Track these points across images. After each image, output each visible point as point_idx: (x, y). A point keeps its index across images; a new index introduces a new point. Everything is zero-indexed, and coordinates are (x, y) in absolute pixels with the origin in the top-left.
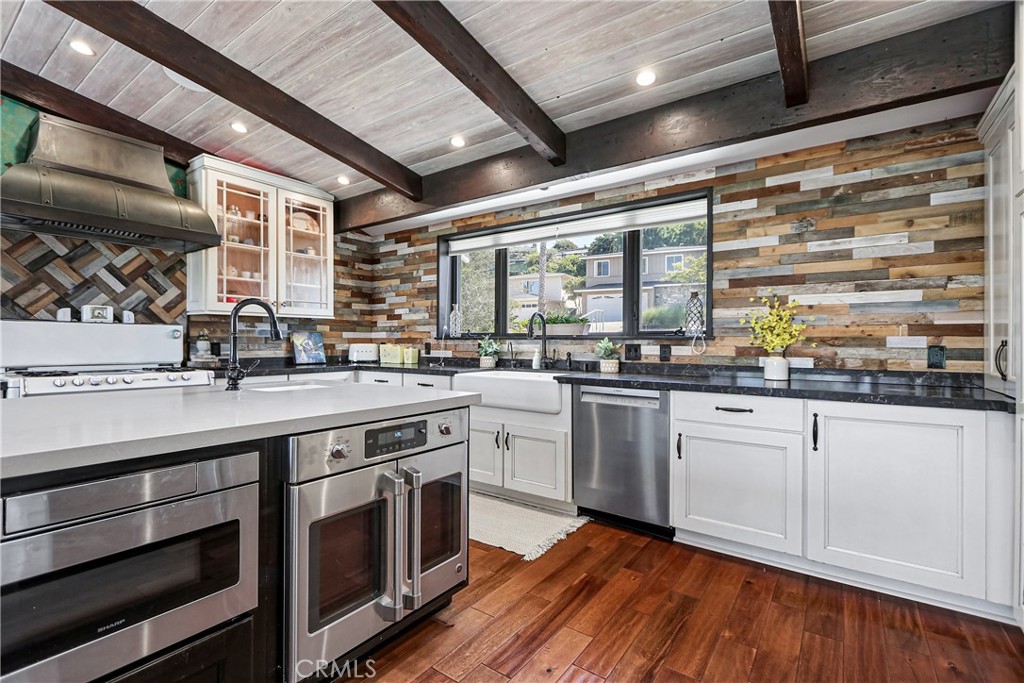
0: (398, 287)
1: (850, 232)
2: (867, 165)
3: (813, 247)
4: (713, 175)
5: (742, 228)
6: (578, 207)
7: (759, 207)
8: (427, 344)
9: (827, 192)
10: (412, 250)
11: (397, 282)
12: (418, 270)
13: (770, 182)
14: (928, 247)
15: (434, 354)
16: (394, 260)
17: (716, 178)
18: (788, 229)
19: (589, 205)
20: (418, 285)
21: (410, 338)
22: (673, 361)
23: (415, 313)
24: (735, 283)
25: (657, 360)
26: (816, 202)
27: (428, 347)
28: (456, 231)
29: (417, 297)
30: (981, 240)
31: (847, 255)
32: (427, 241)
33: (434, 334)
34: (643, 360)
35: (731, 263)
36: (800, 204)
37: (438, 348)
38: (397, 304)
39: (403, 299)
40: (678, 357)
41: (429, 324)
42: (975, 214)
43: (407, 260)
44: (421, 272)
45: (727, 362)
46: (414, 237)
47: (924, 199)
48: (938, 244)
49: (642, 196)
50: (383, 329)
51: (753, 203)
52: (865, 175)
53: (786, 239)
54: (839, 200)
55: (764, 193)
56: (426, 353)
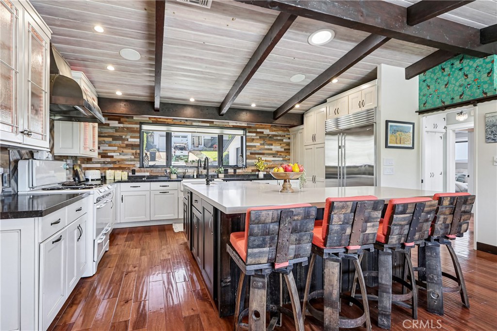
0: (110, 142)
1: (272, 145)
2: (275, 131)
3: (266, 147)
4: (246, 125)
5: (253, 140)
6: (208, 125)
7: (256, 136)
8: (133, 170)
9: (268, 135)
10: (121, 125)
11: (110, 139)
12: (126, 135)
13: (258, 130)
14: (283, 150)
15: (137, 174)
16: (107, 128)
17: (246, 126)
18: (262, 142)
19: (212, 125)
20: (126, 142)
21: (120, 167)
22: (237, 174)
23: (124, 155)
24: (251, 153)
25: (233, 174)
26: (266, 137)
27: (134, 171)
28: (151, 122)
29: (125, 148)
30: (289, 149)
31: (271, 149)
32: (132, 123)
33: (138, 166)
34: (229, 174)
35: (250, 148)
36: (264, 137)
37: (141, 171)
38: (110, 150)
39: (116, 148)
40: (238, 172)
41: (134, 161)
42: (288, 144)
43: (117, 129)
44: (128, 137)
45: (250, 173)
46: (122, 119)
47: (282, 140)
48: (285, 149)
49: (229, 126)
50: (98, 163)
51: (255, 134)
52: (274, 133)
53: (261, 144)
54: (270, 137)
55: (257, 133)
56: (132, 174)
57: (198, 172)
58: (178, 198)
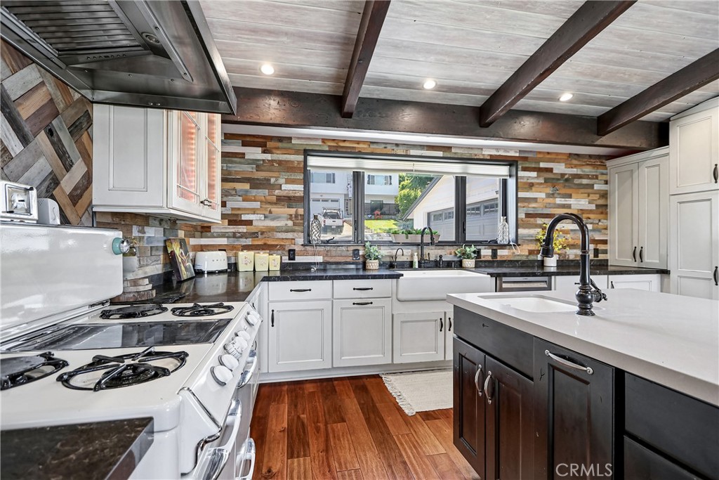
0: (247, 191)
1: (570, 196)
2: (576, 166)
3: (559, 201)
4: (517, 155)
5: (531, 186)
6: (440, 154)
7: (538, 177)
8: (290, 251)
9: (563, 175)
10: (268, 157)
11: (247, 186)
12: (277, 178)
13: (542, 165)
14: (593, 207)
15: (298, 259)
16: (240, 163)
17: (519, 157)
18: (550, 190)
19: (448, 155)
20: (277, 192)
21: (265, 244)
22: (499, 259)
23: (273, 219)
24: (528, 215)
25: (490, 259)
26: (558, 179)
27: (292, 254)
28: (327, 149)
29: (276, 204)
30: (607, 206)
31: (569, 206)
32: (290, 151)
33: (301, 241)
34: (482, 259)
35: (526, 204)
36: (553, 179)
37: (305, 254)
38: (245, 209)
39: (257, 205)
40: (501, 256)
41: (293, 231)
42: (604, 195)
43: (259, 165)
44: (282, 181)
45: (524, 258)
46: (270, 144)
47: (592, 186)
48: (597, 206)
49: (482, 157)
50: (223, 235)
51: (534, 174)
52: (574, 171)
53: (548, 196)
54: (567, 180)
55: (539, 170)
56: (289, 259)
57: (422, 254)
58: (393, 315)
